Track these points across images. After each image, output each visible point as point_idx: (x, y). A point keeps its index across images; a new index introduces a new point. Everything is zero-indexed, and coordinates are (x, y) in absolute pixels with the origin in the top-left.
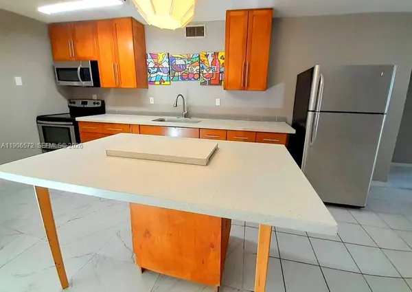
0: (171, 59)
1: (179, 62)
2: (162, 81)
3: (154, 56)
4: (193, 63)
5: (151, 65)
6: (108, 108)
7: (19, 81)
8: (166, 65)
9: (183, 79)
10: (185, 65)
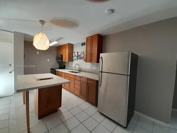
0: (78, 53)
1: (79, 54)
2: (76, 60)
3: (75, 53)
4: (82, 54)
5: (74, 55)
6: (66, 67)
7: (48, 60)
8: (76, 55)
9: (80, 59)
10: (80, 55)
